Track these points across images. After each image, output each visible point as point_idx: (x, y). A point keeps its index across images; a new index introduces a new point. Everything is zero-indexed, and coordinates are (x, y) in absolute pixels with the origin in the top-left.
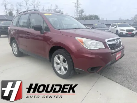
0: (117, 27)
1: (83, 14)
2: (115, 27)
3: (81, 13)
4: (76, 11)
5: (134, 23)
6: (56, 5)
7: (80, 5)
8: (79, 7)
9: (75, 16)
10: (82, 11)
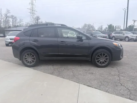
0: (74, 35)
1: (40, 21)
2: (73, 34)
3: (37, 20)
4: (31, 17)
5: (87, 31)
6: (7, 10)
7: (35, 12)
8: (35, 14)
9: (31, 23)
10: (38, 18)
